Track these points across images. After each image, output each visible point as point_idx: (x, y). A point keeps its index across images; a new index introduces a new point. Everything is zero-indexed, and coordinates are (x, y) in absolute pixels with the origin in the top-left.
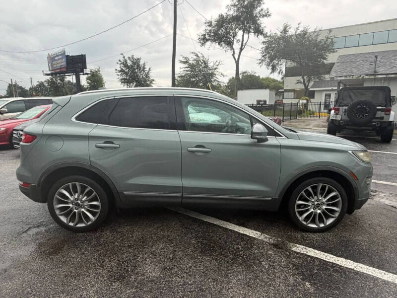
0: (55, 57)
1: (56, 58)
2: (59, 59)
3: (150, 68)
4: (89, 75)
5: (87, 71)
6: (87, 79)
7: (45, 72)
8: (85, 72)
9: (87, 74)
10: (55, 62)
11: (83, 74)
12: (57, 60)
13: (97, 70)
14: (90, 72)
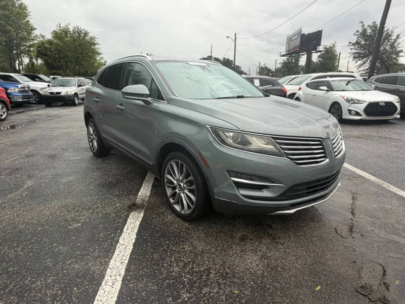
0: (293, 37)
1: (293, 39)
2: (295, 39)
3: (398, 35)
4: (323, 52)
5: (321, 48)
6: (319, 57)
7: (282, 54)
8: (318, 50)
9: (321, 51)
10: (291, 43)
11: (316, 52)
12: (294, 40)
13: (332, 46)
14: (322, 49)
